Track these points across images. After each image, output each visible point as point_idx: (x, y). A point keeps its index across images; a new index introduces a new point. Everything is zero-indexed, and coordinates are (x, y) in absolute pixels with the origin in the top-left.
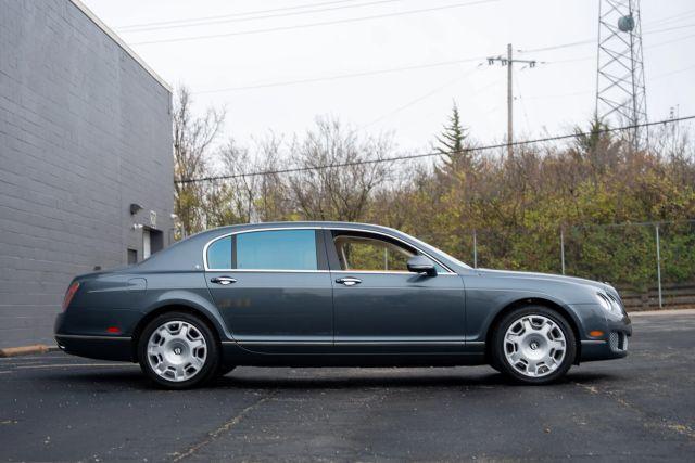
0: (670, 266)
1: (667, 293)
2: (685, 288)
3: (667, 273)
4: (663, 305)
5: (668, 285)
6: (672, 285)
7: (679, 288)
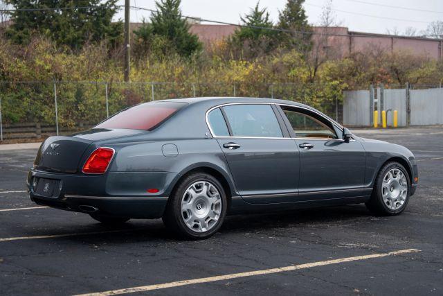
0: (7, 112)
1: (5, 131)
2: (16, 127)
3: (5, 116)
4: (4, 139)
5: (7, 125)
6: (9, 126)
7: (12, 128)
